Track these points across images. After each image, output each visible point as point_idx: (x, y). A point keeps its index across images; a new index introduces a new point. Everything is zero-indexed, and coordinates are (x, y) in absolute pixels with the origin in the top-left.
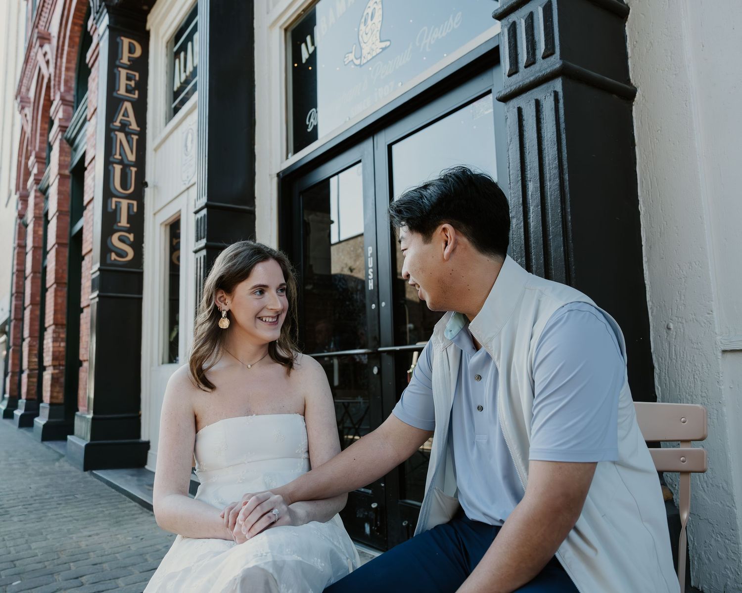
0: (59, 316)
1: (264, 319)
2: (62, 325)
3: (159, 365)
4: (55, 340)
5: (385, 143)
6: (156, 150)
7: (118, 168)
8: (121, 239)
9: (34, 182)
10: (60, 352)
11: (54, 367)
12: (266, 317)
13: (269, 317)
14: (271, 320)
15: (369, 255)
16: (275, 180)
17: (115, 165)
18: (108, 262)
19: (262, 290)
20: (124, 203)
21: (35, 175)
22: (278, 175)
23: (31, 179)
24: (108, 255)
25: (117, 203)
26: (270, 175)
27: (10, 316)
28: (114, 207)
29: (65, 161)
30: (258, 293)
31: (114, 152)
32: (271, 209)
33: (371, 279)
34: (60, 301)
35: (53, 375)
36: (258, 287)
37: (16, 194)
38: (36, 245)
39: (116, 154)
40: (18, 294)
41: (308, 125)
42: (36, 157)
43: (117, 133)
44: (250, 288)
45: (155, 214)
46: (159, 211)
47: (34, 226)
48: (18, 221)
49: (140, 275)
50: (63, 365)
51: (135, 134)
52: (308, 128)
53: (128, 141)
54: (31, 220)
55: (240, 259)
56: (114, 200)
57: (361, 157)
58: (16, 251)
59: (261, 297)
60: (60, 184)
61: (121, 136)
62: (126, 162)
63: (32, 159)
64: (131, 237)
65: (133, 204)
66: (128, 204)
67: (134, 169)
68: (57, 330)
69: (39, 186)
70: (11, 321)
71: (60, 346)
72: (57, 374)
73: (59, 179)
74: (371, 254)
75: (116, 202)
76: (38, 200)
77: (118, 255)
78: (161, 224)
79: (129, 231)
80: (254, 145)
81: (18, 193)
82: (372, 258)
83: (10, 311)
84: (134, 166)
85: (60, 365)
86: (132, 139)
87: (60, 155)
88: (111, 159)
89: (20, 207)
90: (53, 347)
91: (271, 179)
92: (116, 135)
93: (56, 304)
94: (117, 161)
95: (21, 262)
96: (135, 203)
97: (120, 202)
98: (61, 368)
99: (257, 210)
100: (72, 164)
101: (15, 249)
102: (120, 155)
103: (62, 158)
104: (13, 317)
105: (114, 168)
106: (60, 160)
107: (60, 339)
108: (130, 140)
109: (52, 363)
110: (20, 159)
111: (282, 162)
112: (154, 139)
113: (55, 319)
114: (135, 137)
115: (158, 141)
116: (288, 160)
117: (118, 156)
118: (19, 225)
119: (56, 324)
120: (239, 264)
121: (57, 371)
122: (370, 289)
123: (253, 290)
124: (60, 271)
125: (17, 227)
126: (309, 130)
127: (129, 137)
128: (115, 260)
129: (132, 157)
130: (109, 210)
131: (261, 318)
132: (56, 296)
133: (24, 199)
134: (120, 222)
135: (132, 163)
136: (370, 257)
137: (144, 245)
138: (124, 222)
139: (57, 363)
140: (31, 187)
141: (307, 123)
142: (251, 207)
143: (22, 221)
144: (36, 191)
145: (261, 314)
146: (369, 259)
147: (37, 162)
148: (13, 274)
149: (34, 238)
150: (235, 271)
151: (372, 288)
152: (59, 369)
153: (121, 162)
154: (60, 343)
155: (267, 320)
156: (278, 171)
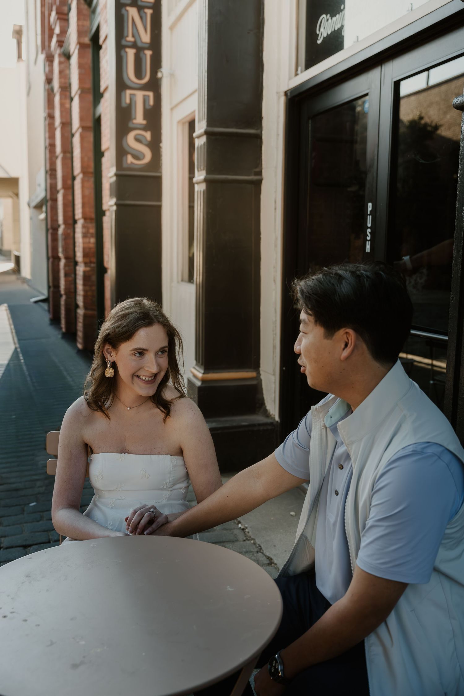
0: (87, 209)
1: (141, 377)
2: (91, 219)
3: (178, 282)
4: (85, 236)
5: (392, 79)
6: (171, 28)
7: (131, 53)
8: (137, 140)
9: (57, 45)
10: (90, 248)
11: (86, 264)
12: (144, 376)
13: (146, 376)
14: (147, 379)
15: (369, 213)
16: (283, 100)
17: (128, 50)
18: (125, 165)
19: (141, 352)
20: (139, 95)
21: (58, 35)
22: (286, 93)
23: (54, 40)
24: (124, 158)
25: (132, 97)
26: (277, 93)
27: (46, 197)
28: (128, 101)
29: (83, 26)
30: (138, 355)
31: (125, 34)
32: (278, 135)
33: (368, 241)
34: (87, 192)
35: (84, 272)
36: (138, 350)
37: (42, 53)
38: (64, 121)
39: (128, 36)
40: (51, 172)
41: (318, 34)
42: (58, 13)
43: (128, 8)
44: (130, 350)
45: (172, 109)
46: (177, 105)
47: (61, 99)
48: (47, 87)
49: (158, 180)
50: (94, 263)
51: (149, 8)
52: (317, 39)
53: (141, 18)
54: (58, 91)
55: (125, 321)
56: (128, 92)
57: (369, 89)
58: (47, 122)
59: (141, 358)
60: (80, 56)
61: (133, 12)
62: (139, 44)
63: (54, 14)
64: (148, 135)
65: (149, 96)
66: (144, 96)
67: (148, 53)
68: (86, 225)
69: (62, 49)
70: (47, 201)
71: (89, 242)
72: (88, 271)
73: (79, 50)
74: (370, 211)
75: (131, 95)
76: (62, 66)
77: (136, 157)
78: (178, 122)
79: (145, 129)
80: (262, 51)
81: (44, 52)
82: (371, 216)
83: (46, 190)
84: (148, 49)
85: (91, 262)
86: (146, 13)
87: (79, 19)
88: (124, 43)
89: (47, 69)
90: (84, 243)
91: (279, 98)
92: (127, 11)
93: (83, 197)
94: (130, 44)
95: (52, 136)
96: (151, 94)
97: (134, 95)
98: (93, 265)
99: (264, 133)
100: (91, 30)
101: (45, 119)
102: (133, 36)
103: (81, 23)
104: (48, 197)
105: (126, 52)
106: (78, 26)
107: (89, 235)
108: (143, 15)
109: (84, 260)
110: (43, 10)
111: (290, 79)
112: (169, 15)
113: (84, 213)
114: (149, 12)
115: (173, 18)
116: (298, 77)
117: (130, 39)
118: (48, 90)
119: (85, 218)
120: (123, 327)
121: (88, 269)
122: (367, 251)
123: (133, 352)
124: (86, 159)
125: (46, 93)
126: (319, 42)
127: (142, 12)
128: (132, 163)
129: (146, 38)
130: (124, 105)
131: (138, 376)
132: (83, 187)
133: (50, 59)
134: (135, 119)
135: (147, 46)
136: (369, 215)
137: (161, 145)
138: (139, 118)
139: (87, 260)
140: (55, 49)
141: (318, 32)
142: (257, 129)
143: (50, 86)
144: (60, 55)
145: (139, 373)
146: (368, 216)
147: (58, 18)
148: (46, 148)
149: (61, 112)
150: (120, 332)
151: (369, 251)
152: (90, 266)
153: (134, 45)
154: (90, 238)
155: (144, 378)
156: (286, 89)
